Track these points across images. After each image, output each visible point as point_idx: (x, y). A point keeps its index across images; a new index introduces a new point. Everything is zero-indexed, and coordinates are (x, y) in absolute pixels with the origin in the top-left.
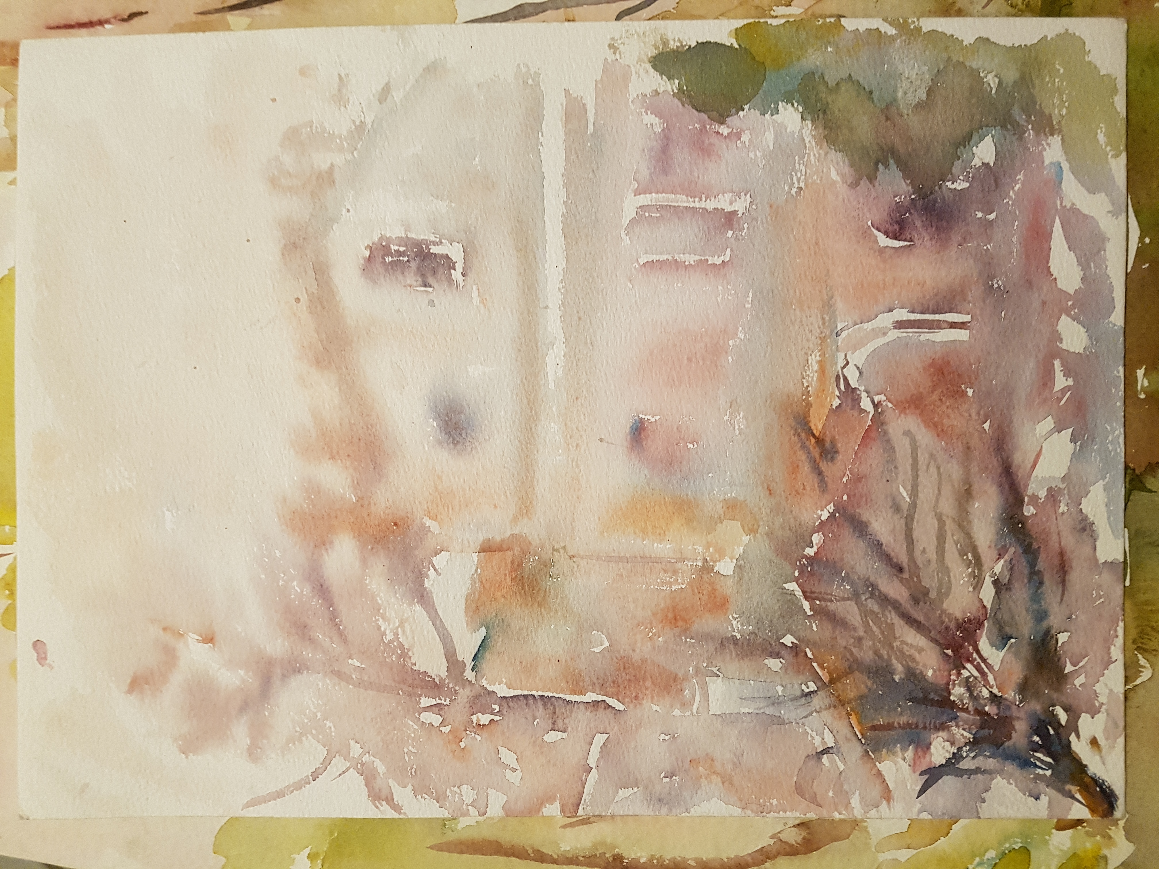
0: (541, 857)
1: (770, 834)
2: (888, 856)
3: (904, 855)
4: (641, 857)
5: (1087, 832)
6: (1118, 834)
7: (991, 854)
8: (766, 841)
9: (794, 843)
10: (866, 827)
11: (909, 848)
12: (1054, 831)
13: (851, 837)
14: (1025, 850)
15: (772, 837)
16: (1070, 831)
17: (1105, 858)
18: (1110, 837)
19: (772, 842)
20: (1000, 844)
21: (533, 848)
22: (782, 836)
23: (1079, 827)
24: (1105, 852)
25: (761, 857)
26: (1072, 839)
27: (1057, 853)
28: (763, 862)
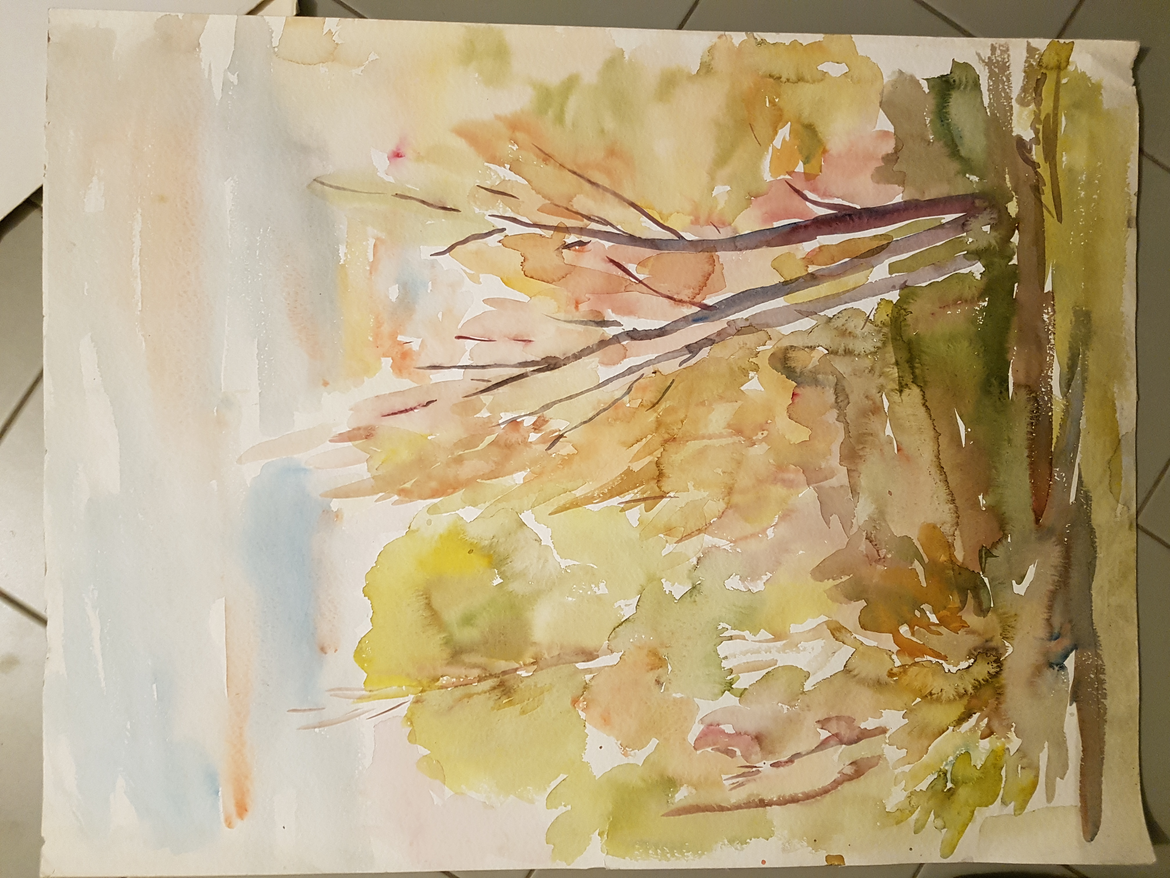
0: (722, 809)
1: (838, 771)
2: (899, 770)
3: (907, 768)
4: (773, 798)
5: (997, 738)
6: (1012, 735)
7: (951, 758)
8: (836, 776)
9: (850, 774)
10: (885, 758)
11: (909, 764)
12: (980, 740)
13: (879, 764)
14: (967, 753)
15: (839, 773)
16: (988, 739)
17: (1008, 749)
18: (1008, 737)
19: (839, 775)
20: (955, 753)
21: (716, 804)
22: (844, 771)
23: (992, 736)
24: (1007, 746)
25: (835, 785)
26: (990, 742)
27: (983, 751)
28: (837, 787)
